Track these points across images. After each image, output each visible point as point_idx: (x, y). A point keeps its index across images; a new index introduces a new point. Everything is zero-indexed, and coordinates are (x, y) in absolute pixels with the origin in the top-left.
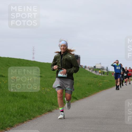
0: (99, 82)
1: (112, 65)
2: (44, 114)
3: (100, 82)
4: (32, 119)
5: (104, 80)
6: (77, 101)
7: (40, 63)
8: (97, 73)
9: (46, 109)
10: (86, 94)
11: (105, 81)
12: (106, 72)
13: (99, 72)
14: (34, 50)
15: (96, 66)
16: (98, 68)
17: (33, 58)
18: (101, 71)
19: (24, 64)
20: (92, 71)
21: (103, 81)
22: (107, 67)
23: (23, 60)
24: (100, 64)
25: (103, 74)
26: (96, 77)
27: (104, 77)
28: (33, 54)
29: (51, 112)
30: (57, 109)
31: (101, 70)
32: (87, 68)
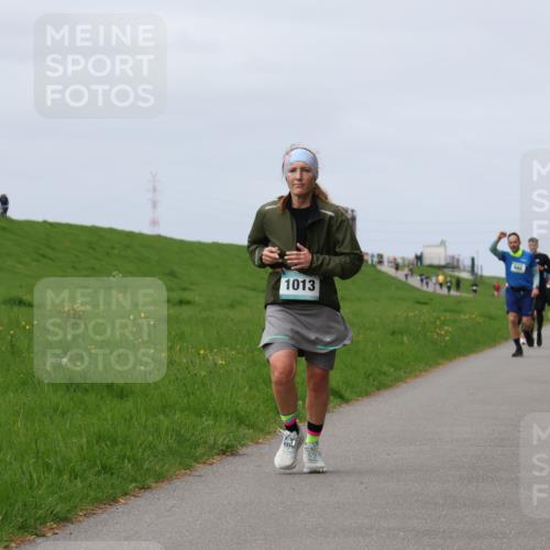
0: (438, 323)
1: (494, 250)
2: (204, 463)
3: (443, 323)
4: (154, 485)
5: (460, 312)
6: (345, 408)
7: (182, 243)
8: (430, 284)
9: (212, 442)
10: (385, 374)
11: (462, 316)
12: (467, 280)
13: (437, 280)
14: (155, 190)
15: (425, 256)
16: (436, 262)
17: (154, 223)
18: (444, 274)
19: (113, 248)
20: (406, 276)
21: (455, 321)
22: (473, 260)
23: (112, 231)
24: (443, 243)
25: (454, 287)
26: (425, 303)
27: (459, 301)
28: (155, 205)
29: (232, 455)
30: (257, 443)
31: (448, 272)
32: (386, 263)
